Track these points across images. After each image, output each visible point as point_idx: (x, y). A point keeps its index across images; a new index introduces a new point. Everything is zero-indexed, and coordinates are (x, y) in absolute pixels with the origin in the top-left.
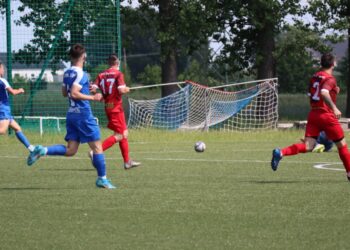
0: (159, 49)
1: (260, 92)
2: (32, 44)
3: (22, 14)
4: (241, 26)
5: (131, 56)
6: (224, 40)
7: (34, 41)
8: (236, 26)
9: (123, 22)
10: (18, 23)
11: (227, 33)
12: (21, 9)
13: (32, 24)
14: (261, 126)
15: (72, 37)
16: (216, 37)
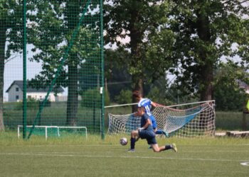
0: (131, 79)
1: (202, 110)
2: (41, 75)
3: (35, 54)
4: (189, 63)
5: (111, 83)
6: (177, 73)
7: (42, 73)
8: (185, 63)
9: (105, 59)
10: (31, 60)
11: (179, 68)
12: (34, 50)
13: (41, 61)
14: (202, 134)
15: (69, 70)
16: (171, 71)
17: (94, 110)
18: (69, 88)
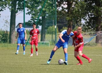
0: (67, 22)
1: (97, 35)
3: (28, 12)
6: (86, 20)
7: (31, 19)
8: (90, 16)
9: (57, 14)
10: (27, 14)
11: (87, 17)
12: (28, 10)
13: (31, 15)
14: (97, 45)
15: (42, 18)
16: (84, 19)
17: (52, 35)
18: (42, 26)
